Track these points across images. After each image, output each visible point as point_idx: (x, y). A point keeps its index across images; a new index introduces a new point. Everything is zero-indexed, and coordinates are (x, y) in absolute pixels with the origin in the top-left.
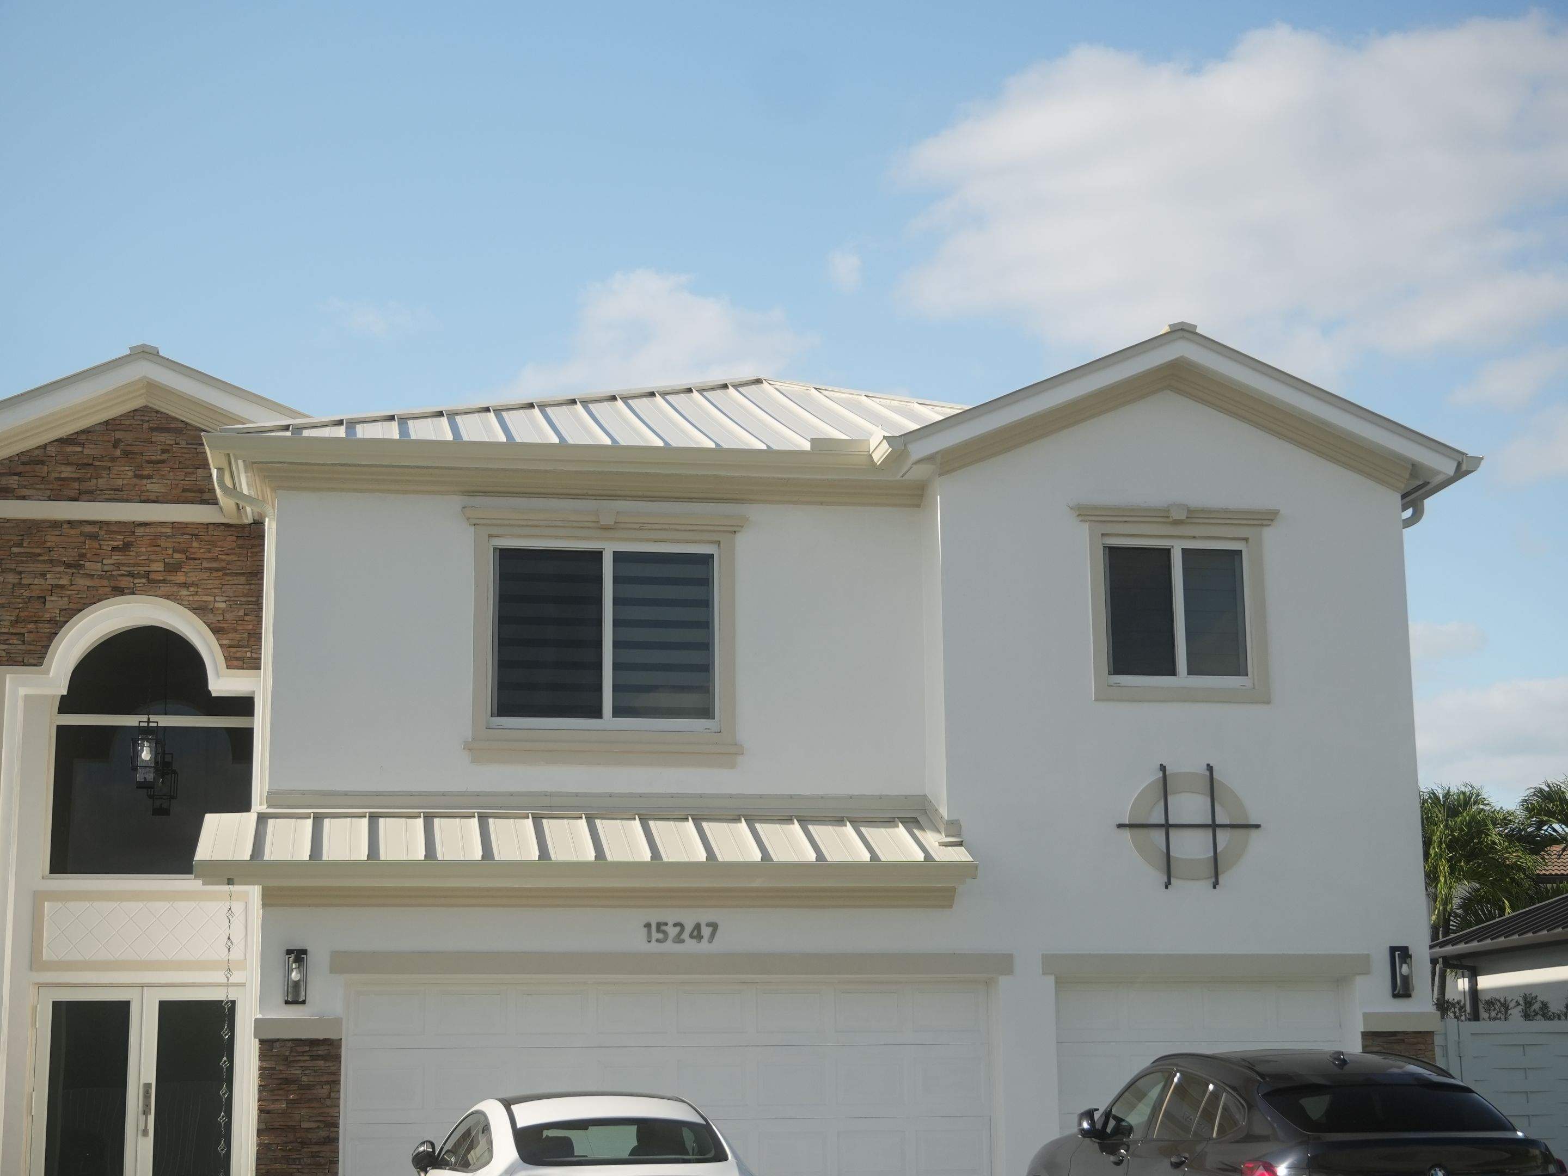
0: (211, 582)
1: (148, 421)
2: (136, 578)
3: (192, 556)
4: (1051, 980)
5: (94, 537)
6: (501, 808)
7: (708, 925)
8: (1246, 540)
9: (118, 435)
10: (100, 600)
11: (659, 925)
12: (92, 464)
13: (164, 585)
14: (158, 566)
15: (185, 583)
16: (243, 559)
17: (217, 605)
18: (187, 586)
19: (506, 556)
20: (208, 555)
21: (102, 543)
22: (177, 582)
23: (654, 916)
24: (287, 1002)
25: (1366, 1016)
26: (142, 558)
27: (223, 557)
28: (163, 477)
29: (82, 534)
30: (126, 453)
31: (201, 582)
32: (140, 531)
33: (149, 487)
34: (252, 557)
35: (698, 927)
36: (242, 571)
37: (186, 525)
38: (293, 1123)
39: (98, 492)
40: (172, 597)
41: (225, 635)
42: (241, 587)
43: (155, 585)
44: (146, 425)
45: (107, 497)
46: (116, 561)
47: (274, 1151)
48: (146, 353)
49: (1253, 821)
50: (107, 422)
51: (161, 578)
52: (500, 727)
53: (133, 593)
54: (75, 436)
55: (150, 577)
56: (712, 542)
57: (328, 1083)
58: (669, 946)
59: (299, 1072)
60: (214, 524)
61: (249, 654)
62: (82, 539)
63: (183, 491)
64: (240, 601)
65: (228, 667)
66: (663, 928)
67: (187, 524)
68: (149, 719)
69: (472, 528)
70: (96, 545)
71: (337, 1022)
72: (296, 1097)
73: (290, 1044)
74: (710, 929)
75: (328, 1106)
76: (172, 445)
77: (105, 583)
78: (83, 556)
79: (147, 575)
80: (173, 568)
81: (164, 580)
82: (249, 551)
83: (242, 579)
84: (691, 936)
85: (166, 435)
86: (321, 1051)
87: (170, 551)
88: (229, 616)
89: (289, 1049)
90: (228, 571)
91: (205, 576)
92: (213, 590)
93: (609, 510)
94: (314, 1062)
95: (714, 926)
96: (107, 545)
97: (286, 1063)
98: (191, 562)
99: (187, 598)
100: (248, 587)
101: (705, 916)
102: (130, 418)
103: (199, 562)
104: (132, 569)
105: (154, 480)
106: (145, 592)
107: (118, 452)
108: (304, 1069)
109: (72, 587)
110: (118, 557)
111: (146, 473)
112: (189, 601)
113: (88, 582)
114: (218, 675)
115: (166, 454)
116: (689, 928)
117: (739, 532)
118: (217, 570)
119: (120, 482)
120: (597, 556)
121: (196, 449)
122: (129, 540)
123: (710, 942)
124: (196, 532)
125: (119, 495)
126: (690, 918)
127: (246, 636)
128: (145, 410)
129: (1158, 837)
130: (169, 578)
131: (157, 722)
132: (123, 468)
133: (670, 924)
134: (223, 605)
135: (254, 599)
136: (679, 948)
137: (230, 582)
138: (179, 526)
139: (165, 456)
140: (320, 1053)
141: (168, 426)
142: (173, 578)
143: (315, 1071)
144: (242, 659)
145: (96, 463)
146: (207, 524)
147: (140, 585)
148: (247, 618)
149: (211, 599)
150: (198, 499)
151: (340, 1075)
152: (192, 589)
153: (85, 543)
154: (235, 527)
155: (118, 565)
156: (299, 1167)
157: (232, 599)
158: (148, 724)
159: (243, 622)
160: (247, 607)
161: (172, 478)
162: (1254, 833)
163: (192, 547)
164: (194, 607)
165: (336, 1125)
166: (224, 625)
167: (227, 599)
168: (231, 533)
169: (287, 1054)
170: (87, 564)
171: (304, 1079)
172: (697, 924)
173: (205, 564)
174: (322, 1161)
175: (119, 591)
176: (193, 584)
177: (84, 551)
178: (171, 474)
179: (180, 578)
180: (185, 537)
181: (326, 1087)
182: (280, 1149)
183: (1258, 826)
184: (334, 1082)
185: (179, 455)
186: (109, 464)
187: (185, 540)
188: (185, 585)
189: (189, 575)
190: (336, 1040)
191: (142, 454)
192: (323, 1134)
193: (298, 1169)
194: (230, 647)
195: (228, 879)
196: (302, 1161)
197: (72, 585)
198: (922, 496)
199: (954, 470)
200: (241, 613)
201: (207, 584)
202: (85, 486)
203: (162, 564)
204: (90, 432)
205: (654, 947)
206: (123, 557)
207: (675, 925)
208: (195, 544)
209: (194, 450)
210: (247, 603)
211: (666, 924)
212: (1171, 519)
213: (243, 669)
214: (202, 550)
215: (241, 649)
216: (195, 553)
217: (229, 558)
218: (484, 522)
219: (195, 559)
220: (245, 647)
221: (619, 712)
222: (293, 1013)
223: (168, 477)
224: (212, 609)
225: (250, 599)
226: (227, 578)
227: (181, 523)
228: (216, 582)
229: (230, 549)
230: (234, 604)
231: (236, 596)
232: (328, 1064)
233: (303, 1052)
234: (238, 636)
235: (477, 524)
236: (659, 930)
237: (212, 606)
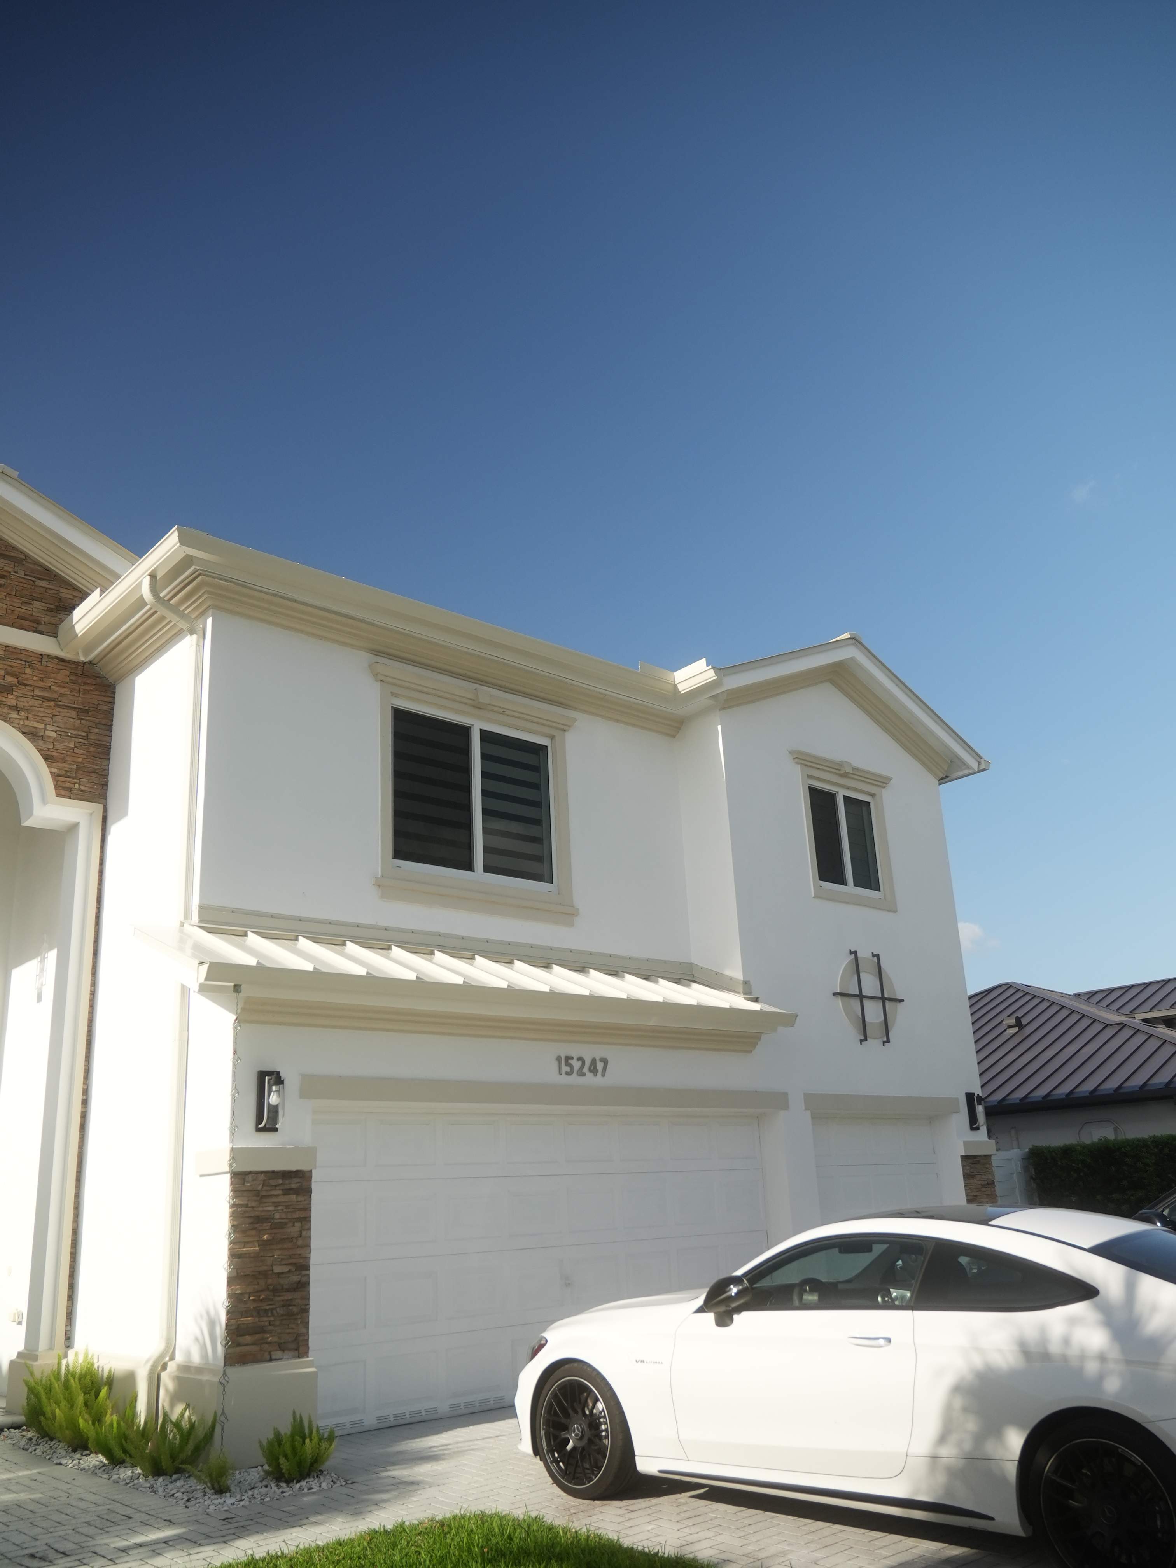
0: (42, 710)
3: (25, 682)
4: (808, 1113)
7: (602, 1060)
8: (873, 795)
11: (568, 1058)
15: (16, 707)
16: (75, 694)
17: (48, 733)
18: (18, 709)
19: (400, 716)
20: (41, 684)
22: (9, 704)
23: (565, 1050)
24: (259, 1130)
25: (966, 1144)
27: (57, 689)
31: (31, 708)
34: (83, 694)
35: (594, 1061)
36: (74, 706)
37: (21, 651)
38: (265, 1268)
40: (3, 717)
41: (55, 764)
42: (72, 720)
47: (245, 1302)
49: (898, 997)
52: (398, 869)
56: (547, 736)
57: (300, 1220)
58: (574, 1079)
59: (271, 1208)
60: (48, 656)
61: (77, 786)
64: (71, 733)
65: (58, 795)
66: (570, 1061)
67: (21, 649)
69: (379, 683)
71: (311, 1152)
72: (270, 1238)
73: (262, 1177)
74: (602, 1064)
75: (298, 1247)
76: (10, 572)
80: (7, 689)
82: (82, 687)
83: (73, 714)
84: (590, 1070)
85: (6, 562)
86: (294, 1183)
87: (2, 673)
89: (262, 1182)
90: (60, 703)
91: (37, 703)
92: (44, 718)
93: (485, 692)
94: (286, 1196)
95: (605, 1061)
97: (258, 1198)
98: (23, 687)
99: (17, 721)
100: (78, 721)
101: (598, 1051)
103: (32, 688)
108: (276, 1204)
112: (19, 724)
114: (44, 801)
115: (3, 579)
116: (588, 1063)
117: (568, 731)
118: (49, 700)
120: (466, 731)
121: (34, 581)
123: (602, 1076)
124: (30, 659)
126: (589, 1052)
127: (75, 767)
129: (856, 1003)
133: (575, 1058)
134: (54, 735)
135: (84, 734)
136: (580, 1080)
137: (61, 714)
138: (13, 650)
139: (3, 581)
140: (294, 1186)
141: (8, 553)
142: (4, 699)
143: (287, 1207)
144: (69, 790)
146: (41, 655)
148: (76, 750)
149: (42, 726)
150: (35, 629)
151: (311, 1210)
152: (23, 713)
154: (69, 663)
156: (272, 1319)
157: (63, 730)
159: (73, 754)
160: (77, 740)
161: (8, 603)
162: (900, 1005)
163: (25, 673)
164: (24, 731)
165: (307, 1268)
166: (55, 754)
167: (58, 729)
168: (65, 668)
169: (260, 1188)
171: (277, 1216)
172: (593, 1058)
173: (37, 692)
174: (295, 1309)
176: (23, 709)
178: (8, 599)
179: (11, 700)
180: (18, 661)
181: (298, 1225)
182: (253, 1300)
183: (903, 1000)
184: (306, 1220)
185: (17, 583)
187: (18, 665)
188: (16, 708)
189: (22, 699)
190: (308, 1171)
192: (295, 1278)
193: (270, 1321)
194: (59, 775)
195: (235, 985)
196: (275, 1312)
198: (680, 728)
199: (729, 707)
200: (72, 745)
201: (39, 711)
205: (565, 1079)
207: (579, 1059)
208: (28, 671)
209: (32, 582)
210: (77, 736)
211: (572, 1058)
212: (842, 772)
213: (70, 799)
214: (35, 678)
215: (69, 779)
216: (27, 679)
217: (63, 691)
218: (390, 680)
219: (28, 685)
220: (75, 778)
221: (487, 869)
222: (266, 1141)
223: (5, 602)
224: (42, 736)
225: (80, 733)
226: (58, 709)
227: (15, 648)
228: (47, 711)
229: (63, 682)
230: (64, 735)
231: (66, 728)
232: (300, 1198)
233: (276, 1186)
234: (66, 766)
235: (383, 681)
236: (567, 1064)
237: (42, 734)
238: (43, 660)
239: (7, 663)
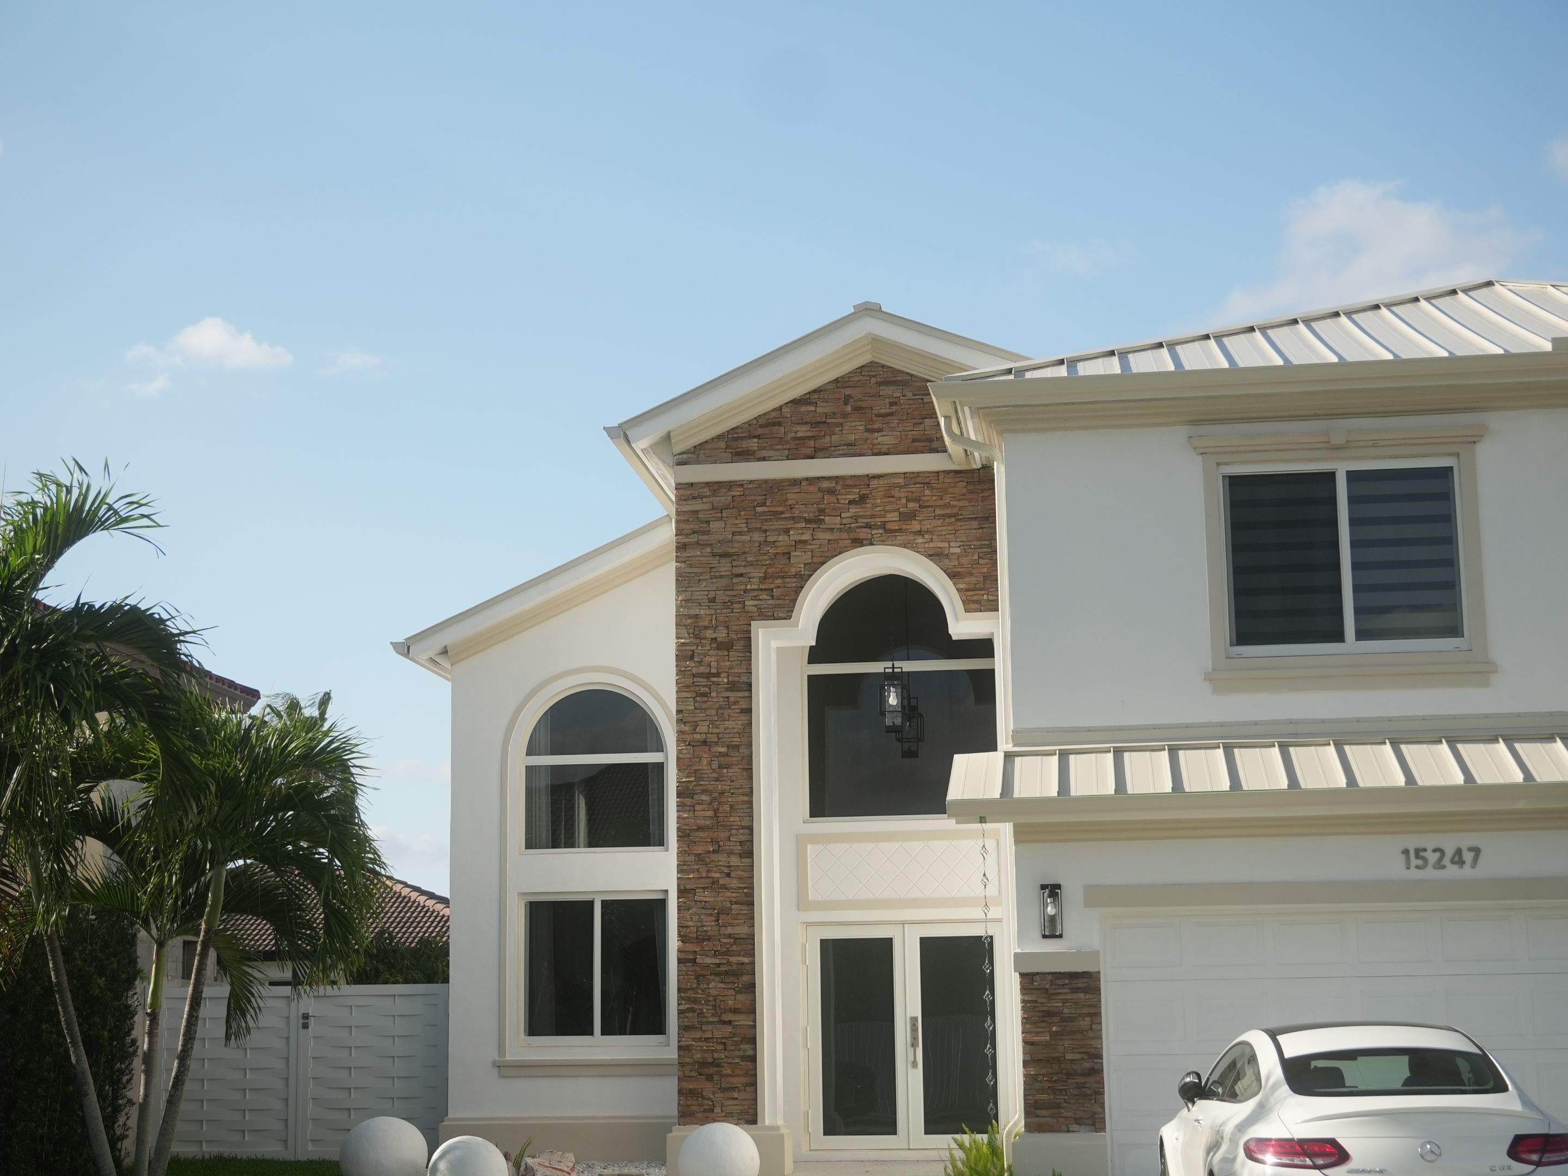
0: (944, 528)
1: (875, 376)
2: (873, 529)
3: (925, 504)
5: (831, 492)
6: (1246, 738)
7: (1470, 849)
9: (848, 391)
10: (840, 553)
11: (1418, 852)
12: (825, 422)
13: (900, 534)
14: (894, 516)
15: (920, 531)
16: (974, 504)
17: (952, 550)
18: (922, 533)
19: (1235, 484)
20: (941, 503)
21: (839, 497)
22: (913, 530)
23: (1412, 842)
24: (1044, 936)
26: (878, 509)
27: (955, 503)
28: (893, 429)
29: (820, 490)
30: (857, 409)
31: (935, 529)
32: (874, 483)
33: (880, 439)
34: (984, 501)
35: (1459, 852)
36: (974, 516)
37: (918, 474)
38: (1057, 1055)
39: (833, 448)
40: (909, 545)
41: (962, 580)
42: (974, 531)
43: (891, 534)
44: (873, 380)
45: (841, 452)
46: (853, 514)
47: (1041, 1082)
48: (869, 310)
50: (837, 380)
51: (897, 528)
52: (1239, 656)
53: (872, 544)
54: (808, 396)
55: (887, 527)
56: (1450, 455)
57: (1089, 1015)
58: (1430, 873)
59: (1059, 1004)
60: (944, 471)
61: (985, 597)
62: (820, 495)
63: (912, 442)
64: (974, 545)
65: (967, 611)
66: (1422, 854)
68: (893, 665)
69: (1200, 458)
70: (833, 499)
71: (1095, 955)
72: (1059, 1029)
73: (1050, 977)
74: (1472, 854)
75: (1090, 1038)
76: (899, 397)
77: (845, 535)
78: (822, 511)
79: (883, 526)
80: (910, 516)
81: (900, 529)
82: (981, 495)
83: (975, 524)
84: (1453, 862)
85: (894, 388)
86: (1081, 983)
87: (904, 501)
88: (964, 561)
89: (1049, 982)
90: (960, 517)
91: (939, 522)
92: (947, 536)
93: (1340, 430)
94: (1074, 994)
95: (1476, 851)
96: (845, 499)
97: (1046, 996)
98: (925, 510)
99: (922, 546)
100: (980, 531)
101: (1466, 840)
102: (858, 374)
103: (932, 509)
104: (869, 520)
105: (885, 433)
106: (883, 542)
107: (849, 408)
108: (1065, 1001)
109: (814, 542)
110: (854, 510)
111: (876, 426)
112: (925, 548)
113: (828, 536)
114: (957, 619)
115: (894, 407)
116: (1449, 853)
117: (1479, 442)
118: (950, 516)
119: (852, 437)
120: (1330, 477)
121: (922, 399)
122: (864, 492)
123: (1473, 868)
124: (927, 480)
125: (852, 450)
126: (1449, 845)
127: (982, 579)
128: (871, 365)
130: (904, 527)
131: (901, 668)
132: (854, 424)
133: (1430, 850)
134: (958, 550)
135: (987, 543)
136: (1440, 874)
137: (963, 527)
138: (911, 475)
139: (894, 408)
140: (1080, 985)
141: (894, 379)
142: (908, 527)
143: (1076, 1004)
144: (978, 602)
145: (829, 421)
146: (938, 472)
147: (877, 536)
148: (981, 561)
149: (946, 545)
151: (1101, 1008)
152: (927, 536)
153: (823, 498)
154: (965, 473)
155: (856, 518)
156: (1067, 1097)
157: (966, 544)
158: (893, 670)
159: (977, 566)
160: (981, 550)
161: (901, 429)
163: (925, 496)
164: (930, 553)
165: (1101, 1057)
166: (960, 570)
167: (961, 544)
168: (961, 479)
169: (1048, 986)
170: (827, 519)
171: (1066, 1011)
172: (1458, 849)
173: (938, 512)
174: (1088, 1092)
175: (858, 543)
176: (927, 532)
177: (823, 506)
178: (900, 425)
179: (915, 526)
180: (917, 486)
181: (1088, 1019)
182: (1046, 1080)
184: (1095, 1015)
185: (907, 406)
186: (841, 421)
187: (917, 489)
188: (920, 533)
189: (924, 522)
190: (1095, 973)
191: (872, 409)
192: (1087, 1065)
193: (1065, 1100)
194: (967, 590)
195: (981, 818)
196: (1068, 1092)
197: (814, 539)
200: (976, 557)
201: (941, 531)
202: (820, 443)
203: (897, 514)
204: (821, 391)
205: (1414, 874)
206: (860, 510)
207: (1435, 851)
208: (927, 492)
209: (920, 401)
210: (981, 547)
211: (1425, 850)
213: (981, 611)
214: (934, 498)
215: (977, 592)
216: (928, 501)
217: (961, 504)
218: (1212, 450)
219: (928, 506)
220: (982, 590)
221: (1362, 635)
222: (1051, 946)
223: (897, 429)
224: (947, 555)
225: (983, 543)
226: (960, 524)
227: (913, 473)
228: (950, 528)
229: (961, 495)
230: (968, 549)
231: (969, 541)
232: (1088, 996)
233: (1063, 985)
234: (973, 579)
235: (1205, 453)
236: (1417, 856)
237: (947, 552)
238: (940, 477)
239: (906, 490)
